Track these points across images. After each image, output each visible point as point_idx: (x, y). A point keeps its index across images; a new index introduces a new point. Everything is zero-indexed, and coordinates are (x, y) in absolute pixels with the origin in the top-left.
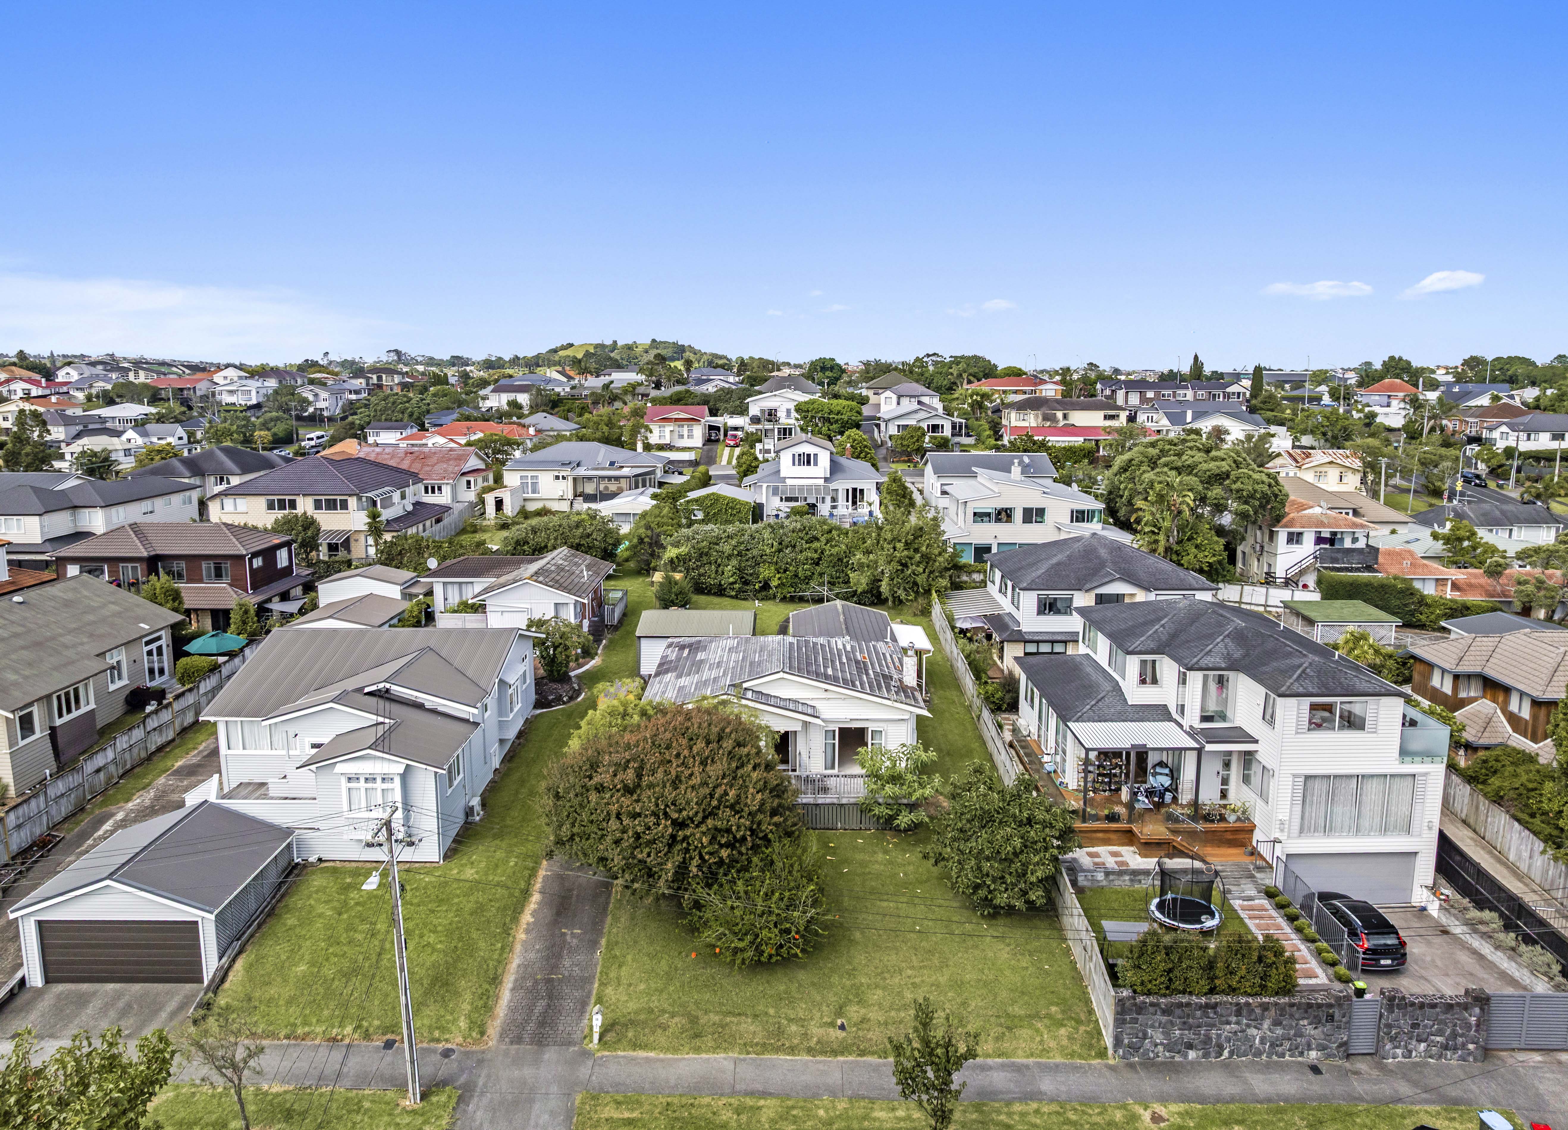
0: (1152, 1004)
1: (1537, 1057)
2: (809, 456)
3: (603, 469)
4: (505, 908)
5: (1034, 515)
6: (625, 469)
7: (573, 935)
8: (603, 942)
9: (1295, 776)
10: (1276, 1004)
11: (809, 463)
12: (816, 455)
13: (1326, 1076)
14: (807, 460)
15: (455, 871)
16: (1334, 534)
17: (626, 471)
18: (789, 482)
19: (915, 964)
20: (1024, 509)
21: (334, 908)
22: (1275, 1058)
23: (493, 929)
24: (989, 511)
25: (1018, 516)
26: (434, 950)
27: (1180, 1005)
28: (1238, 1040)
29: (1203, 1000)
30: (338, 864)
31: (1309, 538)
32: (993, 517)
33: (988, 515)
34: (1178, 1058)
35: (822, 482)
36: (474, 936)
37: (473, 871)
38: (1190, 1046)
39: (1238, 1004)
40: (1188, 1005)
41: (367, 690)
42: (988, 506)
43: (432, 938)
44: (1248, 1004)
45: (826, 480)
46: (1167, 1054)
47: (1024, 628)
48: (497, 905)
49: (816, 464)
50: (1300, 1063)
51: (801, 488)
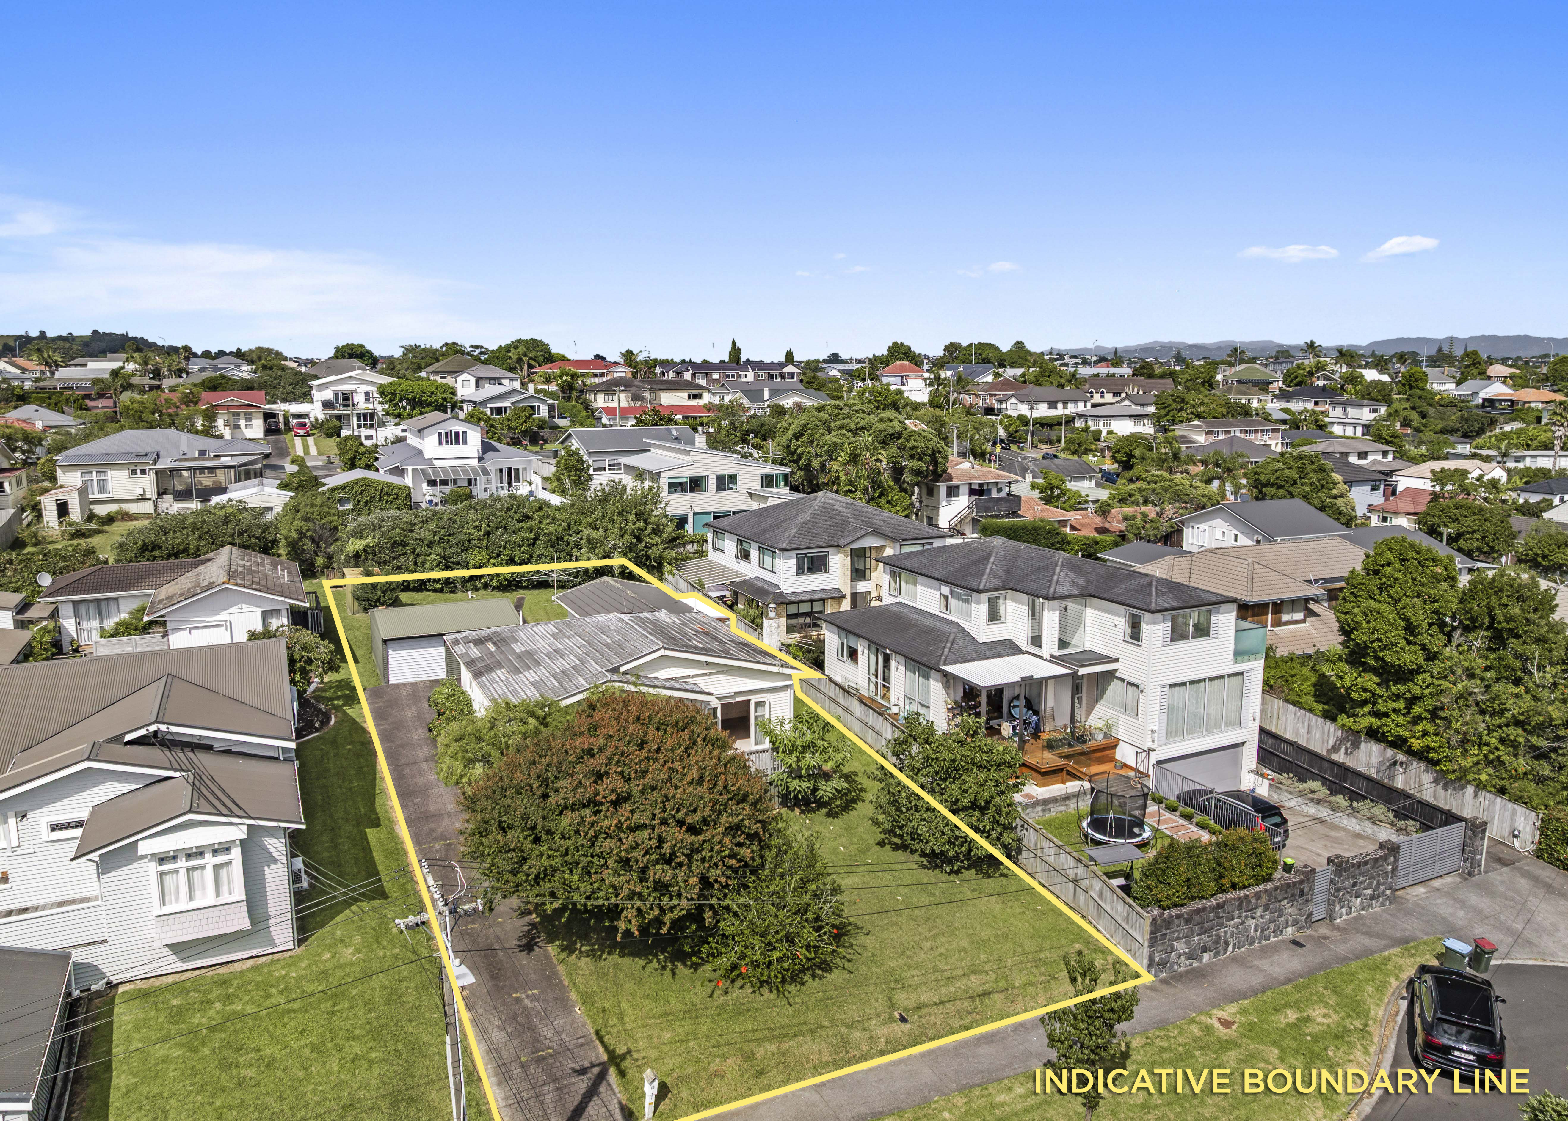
0: (1178, 917)
1: (1421, 890)
2: (457, 434)
3: (194, 459)
4: (425, 988)
5: (725, 482)
6: (223, 459)
7: (534, 998)
8: (573, 995)
9: (1163, 686)
10: (1266, 891)
11: (457, 442)
12: (464, 433)
13: (1308, 946)
14: (456, 438)
15: (327, 956)
16: (981, 485)
17: (226, 460)
18: (438, 464)
19: (927, 935)
20: (717, 477)
21: (181, 1045)
22: (1264, 942)
23: (427, 1015)
24: (684, 480)
25: (712, 483)
26: (371, 1063)
27: (1198, 911)
28: (1240, 933)
29: (1213, 902)
30: (140, 985)
31: (964, 490)
32: (687, 487)
33: (681, 484)
34: (1196, 964)
35: (475, 462)
36: (411, 1029)
37: (351, 950)
38: (1205, 950)
39: (1239, 898)
40: (1204, 909)
41: (128, 738)
42: (683, 475)
43: (356, 1048)
44: (1246, 896)
45: (480, 459)
46: (1187, 962)
47: (785, 590)
48: (412, 985)
49: (465, 442)
50: (1283, 941)
51: (454, 469)
